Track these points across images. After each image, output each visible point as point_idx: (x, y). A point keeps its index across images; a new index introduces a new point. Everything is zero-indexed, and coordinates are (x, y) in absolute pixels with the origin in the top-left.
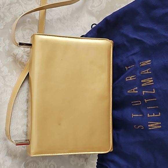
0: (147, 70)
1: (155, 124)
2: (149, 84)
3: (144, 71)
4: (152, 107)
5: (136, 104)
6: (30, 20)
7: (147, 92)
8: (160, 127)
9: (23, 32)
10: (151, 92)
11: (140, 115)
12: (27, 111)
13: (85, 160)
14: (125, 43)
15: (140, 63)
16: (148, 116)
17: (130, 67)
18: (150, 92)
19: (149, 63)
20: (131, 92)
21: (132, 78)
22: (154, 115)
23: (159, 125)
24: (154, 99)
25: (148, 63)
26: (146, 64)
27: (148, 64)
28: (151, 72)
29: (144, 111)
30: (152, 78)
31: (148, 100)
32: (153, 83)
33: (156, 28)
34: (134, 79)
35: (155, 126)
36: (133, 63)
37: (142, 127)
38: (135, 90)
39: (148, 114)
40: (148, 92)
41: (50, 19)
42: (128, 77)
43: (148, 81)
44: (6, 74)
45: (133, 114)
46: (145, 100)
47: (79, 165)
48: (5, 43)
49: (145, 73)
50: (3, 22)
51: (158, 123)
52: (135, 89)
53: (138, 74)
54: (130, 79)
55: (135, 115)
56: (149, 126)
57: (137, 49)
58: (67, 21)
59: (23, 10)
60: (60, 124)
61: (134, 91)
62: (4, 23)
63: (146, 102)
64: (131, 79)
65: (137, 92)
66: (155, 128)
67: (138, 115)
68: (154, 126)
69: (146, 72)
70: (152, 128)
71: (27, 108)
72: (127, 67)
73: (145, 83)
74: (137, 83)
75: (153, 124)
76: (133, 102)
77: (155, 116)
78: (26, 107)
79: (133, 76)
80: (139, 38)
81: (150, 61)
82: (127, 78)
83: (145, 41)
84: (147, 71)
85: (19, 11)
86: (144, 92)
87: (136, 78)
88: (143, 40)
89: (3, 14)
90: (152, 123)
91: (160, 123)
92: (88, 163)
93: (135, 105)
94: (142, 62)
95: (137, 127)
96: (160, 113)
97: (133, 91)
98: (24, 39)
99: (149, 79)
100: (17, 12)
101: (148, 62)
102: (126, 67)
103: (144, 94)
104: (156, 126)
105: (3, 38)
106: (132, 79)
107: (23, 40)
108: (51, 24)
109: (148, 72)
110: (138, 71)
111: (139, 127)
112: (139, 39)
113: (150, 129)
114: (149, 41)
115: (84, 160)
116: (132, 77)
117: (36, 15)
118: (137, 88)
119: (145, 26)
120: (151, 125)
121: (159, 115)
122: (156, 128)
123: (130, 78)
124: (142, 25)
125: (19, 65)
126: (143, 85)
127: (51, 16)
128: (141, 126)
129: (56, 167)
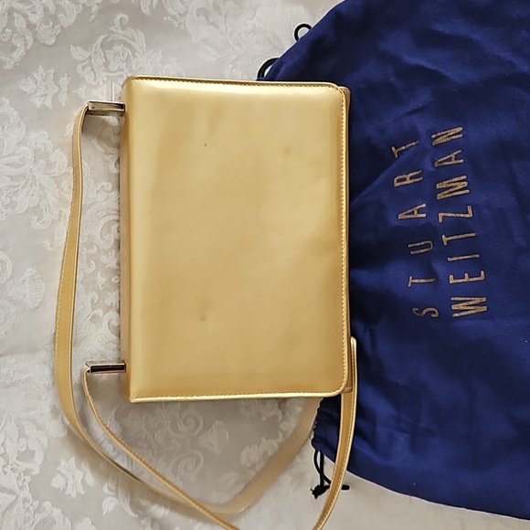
0: (453, 156)
1: (471, 303)
2: (456, 193)
3: (445, 158)
4: (462, 258)
5: (422, 251)
6: (125, 16)
7: (450, 215)
8: (485, 308)
9: (104, 53)
10: (462, 215)
11: (429, 281)
12: (118, 272)
13: (279, 405)
14: (392, 79)
15: (434, 136)
16: (451, 282)
17: (404, 148)
18: (458, 215)
19: (457, 136)
20: (409, 216)
21: (411, 178)
22: (467, 279)
23: (481, 304)
24: (468, 235)
25: (454, 135)
26: (448, 139)
27: (454, 137)
28: (462, 161)
29: (439, 267)
30: (465, 177)
31: (450, 238)
32: (468, 191)
33: (476, 37)
34: (417, 180)
35: (469, 308)
37: (434, 313)
38: (420, 212)
39: (451, 276)
40: (454, 215)
42: (400, 177)
43: (454, 184)
44: (63, 172)
45: (411, 278)
46: (443, 236)
47: (264, 419)
48: (59, 86)
49: (446, 163)
50: (53, 27)
51: (478, 300)
52: (419, 207)
53: (429, 168)
54: (406, 182)
55: (417, 281)
56: (454, 307)
57: (424, 97)
58: (225, 16)
60: (203, 319)
61: (416, 212)
62: (56, 27)
63: (445, 244)
64: (408, 182)
65: (424, 215)
66: (470, 312)
67: (426, 278)
68: (465, 307)
69: (450, 159)
70: (463, 314)
71: (119, 264)
72: (396, 148)
73: (446, 192)
74: (424, 191)
75: (465, 304)
76: (412, 245)
77: (471, 280)
78: (115, 261)
79: (415, 173)
80: (429, 66)
81: (461, 129)
82: (397, 178)
83: (448, 74)
84: (452, 159)
86: (441, 215)
87: (421, 179)
89: (52, 4)
90: (463, 299)
91: (484, 299)
92: (287, 414)
93: (418, 252)
94: (439, 134)
95: (420, 311)
96: (482, 272)
97: (413, 213)
98: (109, 71)
99: (456, 179)
101: (455, 132)
102: (393, 149)
103: (440, 221)
104: (472, 308)
105: (53, 72)
106: (412, 181)
107: (106, 74)
108: (182, 27)
109: (456, 159)
110: (427, 160)
111: (424, 312)
112: (430, 70)
113: (457, 315)
114: (458, 73)
115: (277, 405)
116: (411, 174)
117: (141, 3)
118: (424, 205)
119: (447, 31)
120: (460, 306)
121: (483, 277)
122: (474, 312)
123: (405, 179)
124: (440, 28)
125: (98, 147)
126: (440, 196)
128: (430, 309)
129: (201, 423)
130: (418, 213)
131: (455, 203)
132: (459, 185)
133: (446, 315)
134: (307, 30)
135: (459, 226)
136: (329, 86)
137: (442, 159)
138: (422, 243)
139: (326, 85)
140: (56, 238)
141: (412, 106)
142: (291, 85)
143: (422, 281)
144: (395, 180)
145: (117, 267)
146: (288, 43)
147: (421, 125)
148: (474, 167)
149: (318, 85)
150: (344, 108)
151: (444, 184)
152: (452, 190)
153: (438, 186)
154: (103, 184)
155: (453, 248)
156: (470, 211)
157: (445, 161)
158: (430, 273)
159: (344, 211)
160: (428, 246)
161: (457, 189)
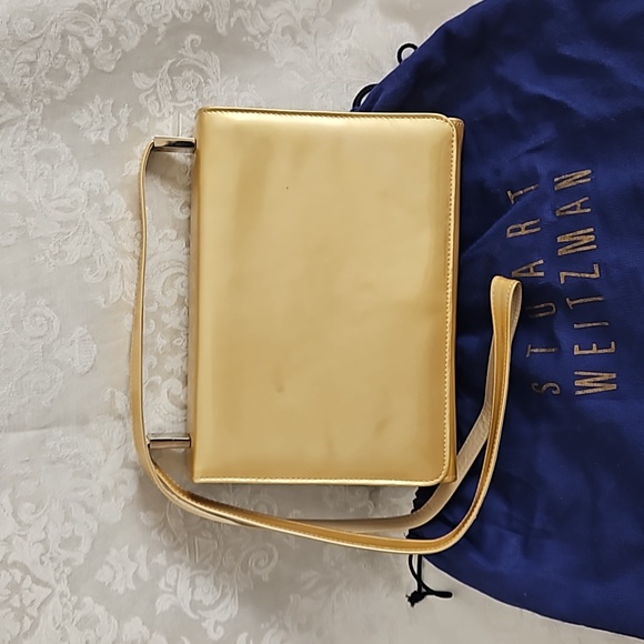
0: (578, 203)
1: (598, 379)
2: (581, 249)
3: (569, 206)
4: (590, 325)
5: (541, 315)
6: (197, 37)
7: (573, 275)
8: (614, 386)
9: (172, 80)
10: (587, 276)
11: (550, 350)
13: (371, 494)
14: (510, 111)
15: (556, 180)
16: (576, 353)
17: (521, 192)
18: (583, 275)
19: (584, 181)
20: (524, 274)
21: (527, 228)
22: (594, 350)
23: (610, 381)
24: (594, 299)
25: (580, 179)
26: (574, 184)
27: (581, 181)
28: (589, 210)
29: (562, 335)
30: (592, 230)
31: (576, 302)
32: (595, 247)
34: (534, 230)
35: (595, 385)
37: (556, 389)
38: (536, 270)
39: (577, 347)
40: (578, 275)
41: (261, 33)
42: (514, 227)
43: (579, 238)
44: (121, 217)
45: (530, 346)
46: (568, 300)
48: (118, 118)
49: (571, 212)
50: (113, 51)
51: (606, 376)
52: (535, 264)
53: (549, 216)
54: (520, 233)
55: (536, 351)
56: (577, 383)
57: (546, 133)
58: (316, 36)
59: (177, 7)
60: (280, 389)
61: (532, 270)
62: (116, 52)
63: (571, 308)
64: (523, 232)
65: (542, 274)
66: (596, 390)
67: (546, 348)
68: (592, 383)
69: (574, 208)
70: (587, 391)
72: (512, 193)
73: (569, 247)
74: (545, 245)
75: (592, 380)
76: (530, 307)
77: (600, 351)
79: (532, 223)
80: (554, 96)
81: (589, 172)
82: (511, 228)
83: (574, 106)
84: (577, 207)
85: (163, 13)
86: (563, 274)
87: (539, 229)
88: (568, 102)
89: (113, 25)
90: (589, 374)
91: (614, 376)
92: (380, 505)
93: (536, 316)
94: (563, 177)
95: (539, 387)
96: (613, 344)
97: (528, 270)
98: (177, 101)
99: (581, 232)
100: (156, 17)
101: (582, 175)
102: (509, 193)
103: (562, 281)
104: (599, 385)
105: (111, 102)
106: (527, 232)
107: (172, 104)
108: (264, 48)
109: (582, 208)
110: (547, 207)
111: (544, 387)
112: (554, 101)
113: (580, 393)
115: (367, 494)
116: (527, 224)
117: (217, 22)
118: (541, 262)
119: (575, 55)
120: (585, 383)
121: (613, 349)
122: (600, 390)
123: (520, 230)
124: (566, 51)
125: (161, 188)
126: (561, 252)
127: (264, 19)
128: (551, 385)
130: (534, 271)
131: (579, 260)
132: (585, 238)
133: (568, 393)
134: (411, 50)
135: (584, 288)
136: (437, 118)
137: (565, 208)
138: (543, 306)
139: (433, 117)
140: (111, 293)
141: (533, 142)
142: (391, 117)
143: (542, 350)
144: (508, 230)
145: (180, 327)
146: (389, 66)
147: (542, 165)
148: (603, 218)
149: (424, 117)
150: (455, 144)
151: (567, 238)
152: (576, 245)
153: (559, 239)
154: (166, 231)
155: (579, 313)
156: (597, 271)
157: (569, 209)
158: (552, 341)
160: (549, 309)
161: (582, 243)
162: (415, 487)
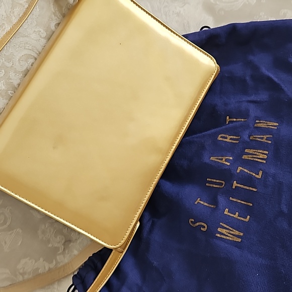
0: (265, 137)
1: (232, 233)
2: (257, 160)
3: (259, 136)
4: (239, 201)
5: (215, 186)
7: (246, 171)
8: (239, 240)
10: (254, 175)
11: (210, 206)
14: (248, 78)
15: (257, 121)
16: (225, 213)
17: (235, 120)
18: (251, 173)
19: (273, 127)
21: (231, 139)
22: (236, 216)
23: (238, 236)
24: (251, 189)
25: (271, 126)
26: (267, 127)
27: (271, 127)
28: (270, 142)
29: (221, 199)
30: (267, 153)
31: (239, 185)
32: (265, 162)
34: (235, 142)
35: (229, 235)
36: (246, 115)
37: (204, 227)
38: (226, 160)
39: (227, 210)
40: (248, 172)
42: (224, 135)
43: (258, 154)
45: (199, 199)
46: (235, 182)
47: (50, 245)
49: (259, 140)
51: (237, 233)
52: (227, 158)
53: (246, 137)
54: (226, 140)
55: (202, 203)
56: (219, 230)
57: (263, 96)
61: (224, 160)
63: (234, 187)
64: (228, 140)
65: (228, 164)
67: (208, 204)
68: (226, 233)
69: (262, 138)
70: (223, 237)
71: (19, 85)
72: (230, 118)
73: (250, 156)
74: (237, 151)
75: (228, 231)
76: (210, 180)
77: (239, 218)
78: (18, 81)
79: (235, 137)
80: (276, 80)
81: (277, 124)
82: (222, 135)
83: (286, 89)
84: (264, 138)
86: (240, 168)
87: (238, 142)
90: (228, 227)
91: (242, 234)
93: (212, 185)
94: (262, 121)
95: (194, 223)
96: (249, 217)
97: (222, 159)
99: (261, 151)
101: (273, 125)
102: (228, 117)
103: (238, 171)
104: (231, 236)
106: (230, 141)
109: (266, 139)
111: (198, 224)
113: (218, 235)
115: (63, 241)
116: (232, 137)
118: (231, 158)
120: (224, 231)
121: (247, 219)
122: (231, 239)
123: (226, 138)
125: (52, 6)
126: (245, 157)
128: (203, 224)
129: (8, 224)
130: (226, 161)
131: (253, 165)
132: (261, 155)
133: (212, 233)
135: (249, 180)
137: (257, 136)
138: (218, 181)
141: (253, 98)
143: (206, 204)
144: (220, 136)
145: (16, 86)
147: (253, 111)
148: (277, 149)
150: (213, 76)
151: (251, 151)
152: (254, 156)
153: (246, 151)
154: (41, 30)
155: (237, 192)
156: (260, 175)
157: (259, 138)
158: (214, 201)
159: (181, 135)
160: (221, 184)
161: (258, 157)
162: (102, 245)
